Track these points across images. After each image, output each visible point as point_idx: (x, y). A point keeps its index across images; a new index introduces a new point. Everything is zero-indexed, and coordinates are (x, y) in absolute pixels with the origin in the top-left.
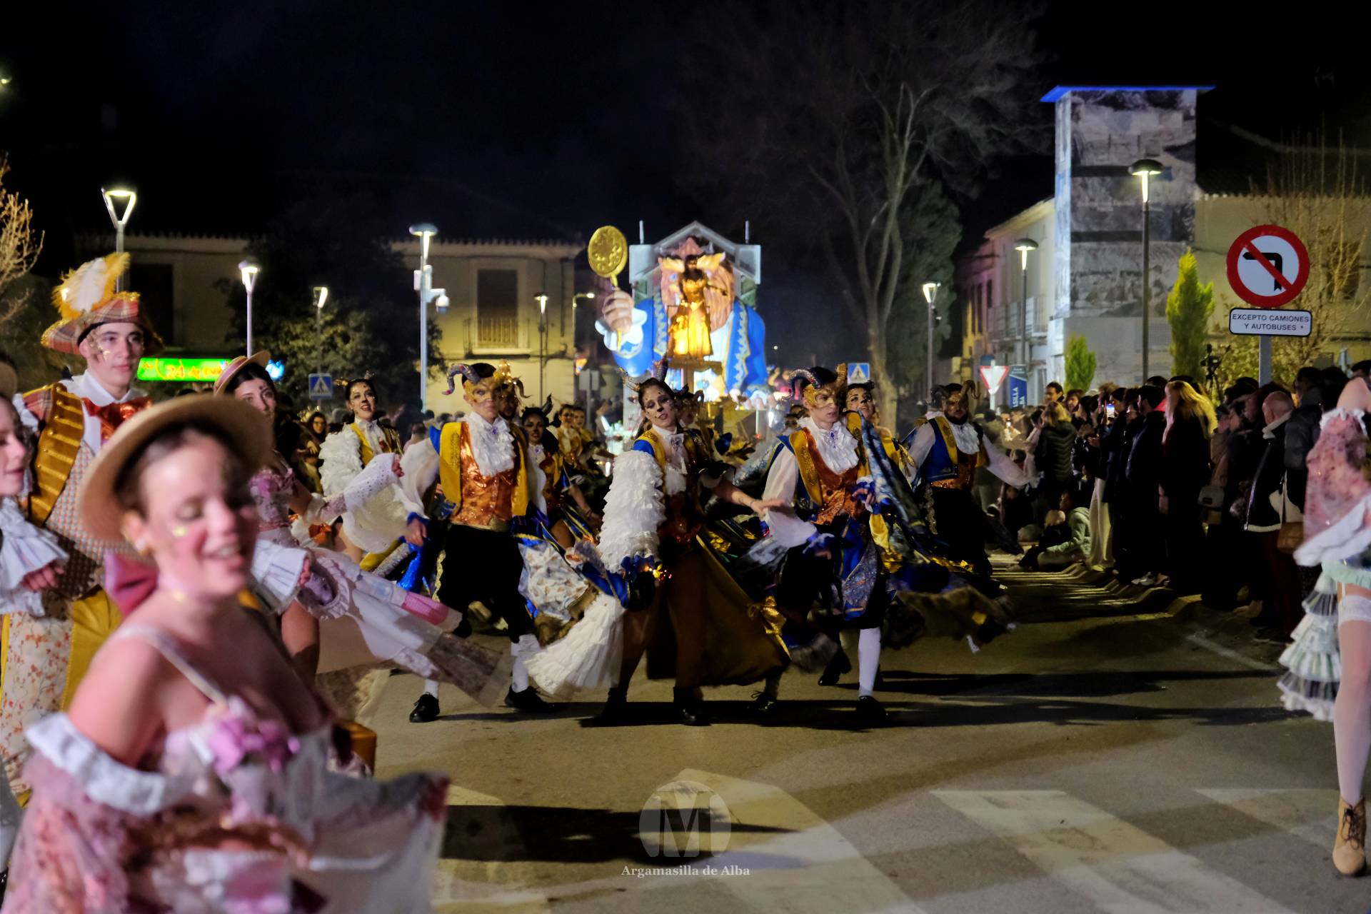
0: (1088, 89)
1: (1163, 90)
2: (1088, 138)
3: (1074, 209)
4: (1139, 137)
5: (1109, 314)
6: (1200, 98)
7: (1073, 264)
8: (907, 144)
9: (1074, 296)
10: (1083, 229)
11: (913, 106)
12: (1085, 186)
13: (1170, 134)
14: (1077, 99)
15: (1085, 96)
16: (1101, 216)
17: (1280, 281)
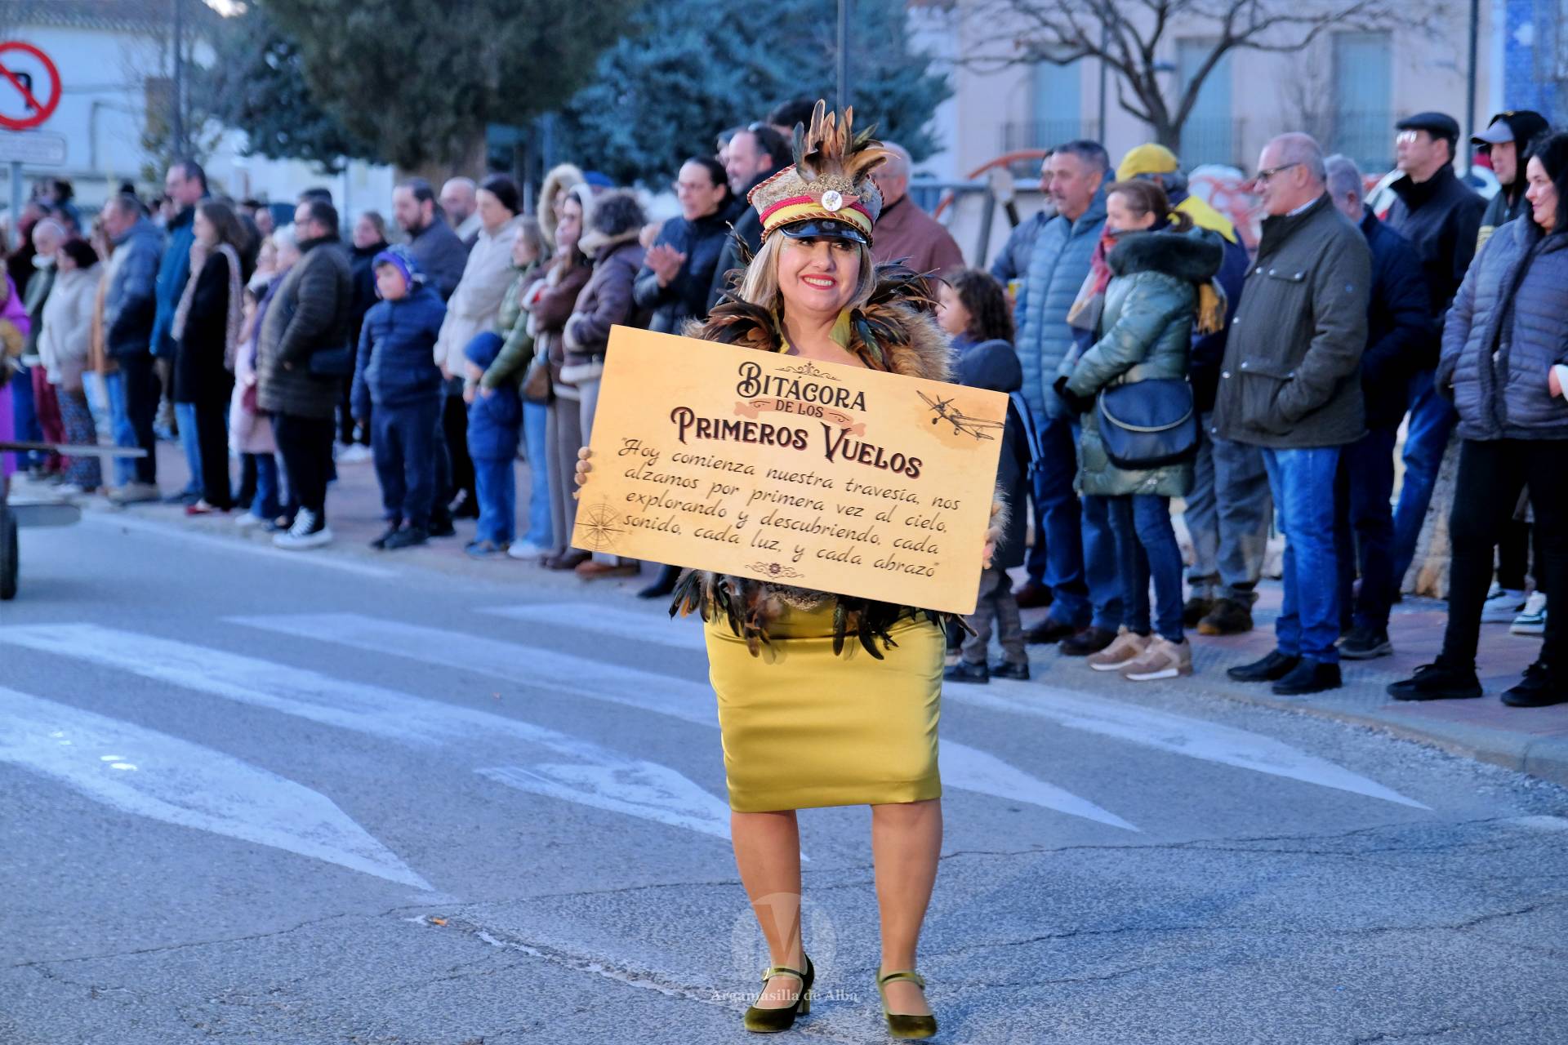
17: (31, 103)
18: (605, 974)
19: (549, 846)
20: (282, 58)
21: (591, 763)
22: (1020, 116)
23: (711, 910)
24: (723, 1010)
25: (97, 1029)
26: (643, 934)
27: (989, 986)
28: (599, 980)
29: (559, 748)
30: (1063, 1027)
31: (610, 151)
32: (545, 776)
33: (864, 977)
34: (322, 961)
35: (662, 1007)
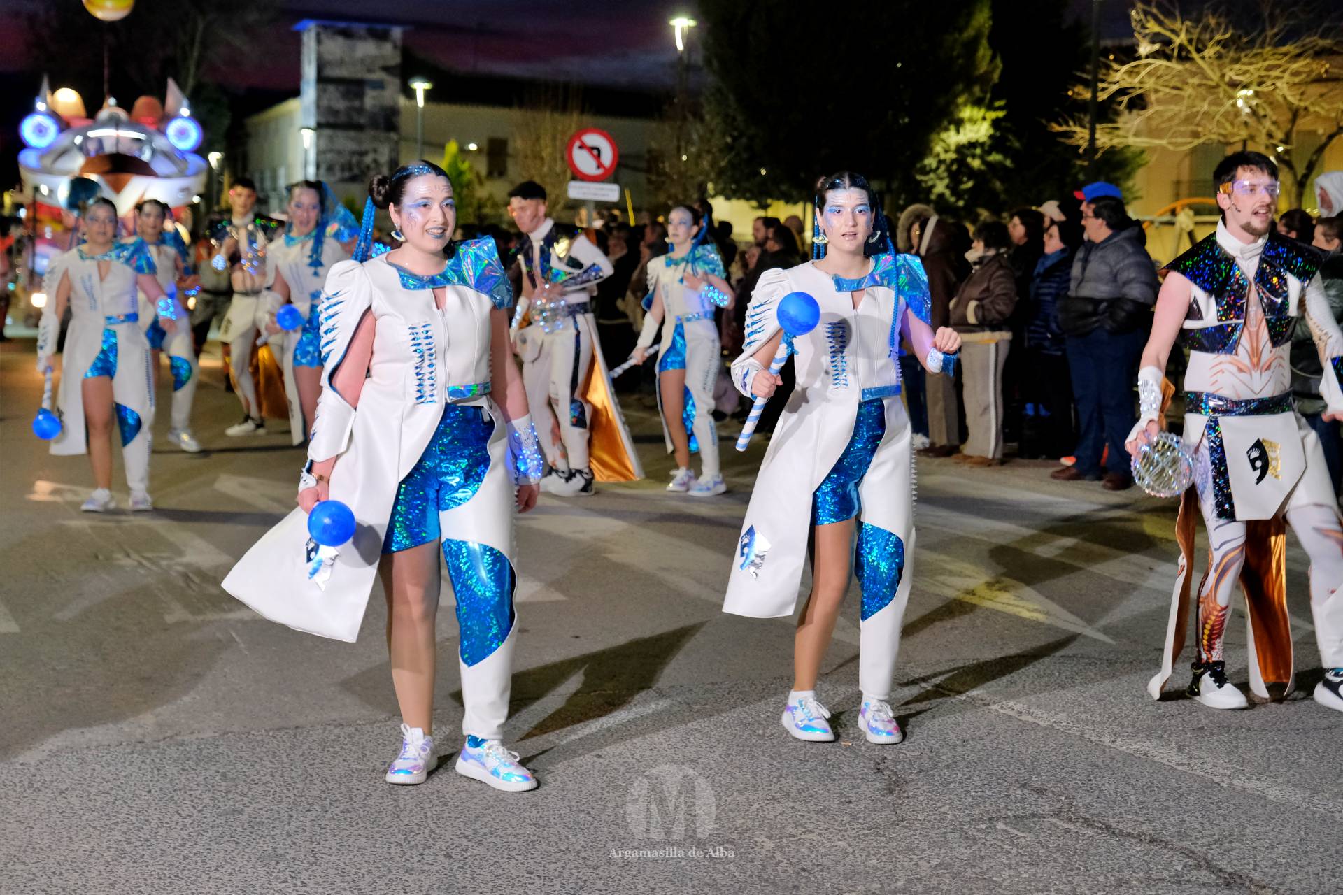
0: (327, 23)
1: (379, 27)
2: (327, 57)
3: (318, 106)
4: (362, 61)
5: (343, 180)
6: (405, 34)
7: (318, 146)
8: (196, 54)
9: (318, 166)
10: (323, 120)
11: (201, 27)
12: (325, 90)
13: (383, 57)
14: (321, 30)
15: (325, 28)
16: (335, 113)
17: (600, 165)
18: (1001, 711)
19: (951, 628)
20: (735, 139)
21: (970, 577)
22: (1185, 176)
23: (1060, 674)
24: (1081, 737)
25: (696, 730)
26: (1020, 686)
27: (1249, 730)
28: (999, 716)
29: (949, 567)
30: (1303, 759)
31: (933, 197)
32: (943, 584)
33: (1166, 721)
34: (824, 694)
35: (1041, 734)
